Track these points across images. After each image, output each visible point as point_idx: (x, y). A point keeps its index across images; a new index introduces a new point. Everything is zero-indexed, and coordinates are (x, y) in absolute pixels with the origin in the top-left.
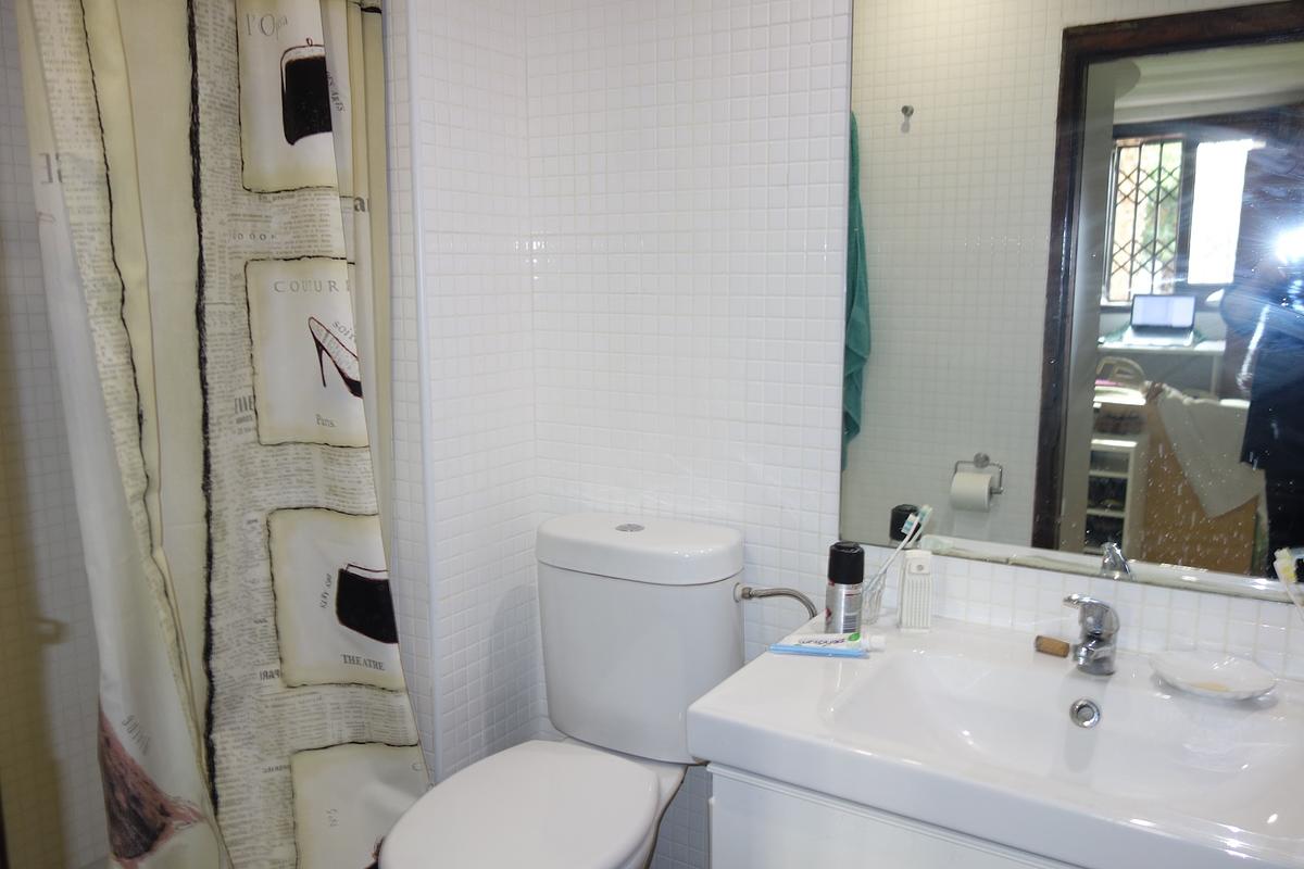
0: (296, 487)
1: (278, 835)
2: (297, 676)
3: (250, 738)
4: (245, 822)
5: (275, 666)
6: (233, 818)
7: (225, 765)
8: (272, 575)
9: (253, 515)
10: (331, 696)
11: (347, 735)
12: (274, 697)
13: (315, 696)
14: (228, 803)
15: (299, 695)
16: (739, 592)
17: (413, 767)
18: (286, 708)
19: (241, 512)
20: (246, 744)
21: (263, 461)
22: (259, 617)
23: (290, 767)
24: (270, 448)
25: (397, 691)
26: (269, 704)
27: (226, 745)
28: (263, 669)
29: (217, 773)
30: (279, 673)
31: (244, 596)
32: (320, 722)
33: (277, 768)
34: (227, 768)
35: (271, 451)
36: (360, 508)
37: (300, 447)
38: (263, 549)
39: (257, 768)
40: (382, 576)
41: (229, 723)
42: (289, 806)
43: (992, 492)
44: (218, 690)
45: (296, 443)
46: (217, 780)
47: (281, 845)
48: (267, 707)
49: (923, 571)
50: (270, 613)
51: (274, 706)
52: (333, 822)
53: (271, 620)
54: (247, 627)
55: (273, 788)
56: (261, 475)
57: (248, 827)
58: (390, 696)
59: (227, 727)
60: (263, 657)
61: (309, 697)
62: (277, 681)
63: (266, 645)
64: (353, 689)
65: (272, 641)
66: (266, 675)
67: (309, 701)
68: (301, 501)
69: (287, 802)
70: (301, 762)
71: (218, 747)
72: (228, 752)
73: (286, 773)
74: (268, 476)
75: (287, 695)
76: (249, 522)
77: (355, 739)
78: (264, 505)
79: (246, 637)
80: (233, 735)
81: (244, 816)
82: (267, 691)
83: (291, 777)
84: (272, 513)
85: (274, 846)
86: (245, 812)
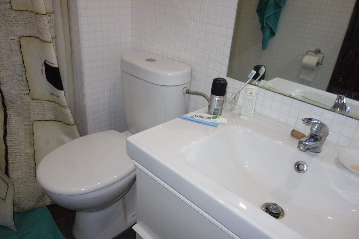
0: (29, 28)
1: (28, 145)
2: (35, 97)
3: (20, 114)
4: (16, 140)
5: (28, 92)
6: (12, 138)
7: (10, 121)
8: (23, 60)
9: (13, 37)
10: (47, 104)
11: (53, 118)
12: (28, 102)
13: (41, 104)
14: (10, 134)
15: (36, 103)
16: (185, 91)
17: (73, 131)
18: (31, 106)
19: (6, 35)
20: (19, 116)
21: (14, 17)
22: (20, 74)
23: (32, 125)
24: (17, 12)
25: (65, 107)
26: (26, 104)
27: (11, 115)
28: (24, 92)
29: (7, 124)
30: (29, 94)
31: (12, 66)
32: (43, 112)
33: (28, 125)
34: (11, 123)
35: (18, 13)
36: (45, 39)
37: (29, 13)
38: (18, 50)
39: (22, 124)
40: (56, 66)
41: (13, 108)
42: (32, 137)
43: (318, 64)
44: (6, 97)
45: (27, 11)
46: (7, 126)
47: (29, 149)
48: (25, 105)
49: (252, 95)
50: (24, 73)
51: (27, 105)
52: (47, 144)
53: (24, 76)
54: (15, 77)
55: (27, 131)
56: (14, 22)
57: (18, 142)
58: (63, 108)
59: (12, 109)
60: (23, 88)
61: (40, 104)
62: (28, 97)
63: (24, 84)
64: (53, 103)
65: (26, 83)
66: (24, 94)
67: (39, 105)
68: (31, 34)
69: (31, 136)
70: (36, 124)
71: (8, 115)
72: (12, 117)
73: (31, 127)
74: (17, 23)
75: (32, 102)
76: (11, 40)
77: (55, 120)
78: (17, 34)
79: (16, 81)
80: (14, 112)
81: (17, 138)
82: (24, 100)
83: (33, 128)
84: (20, 37)
85: (27, 149)
86: (17, 137)
